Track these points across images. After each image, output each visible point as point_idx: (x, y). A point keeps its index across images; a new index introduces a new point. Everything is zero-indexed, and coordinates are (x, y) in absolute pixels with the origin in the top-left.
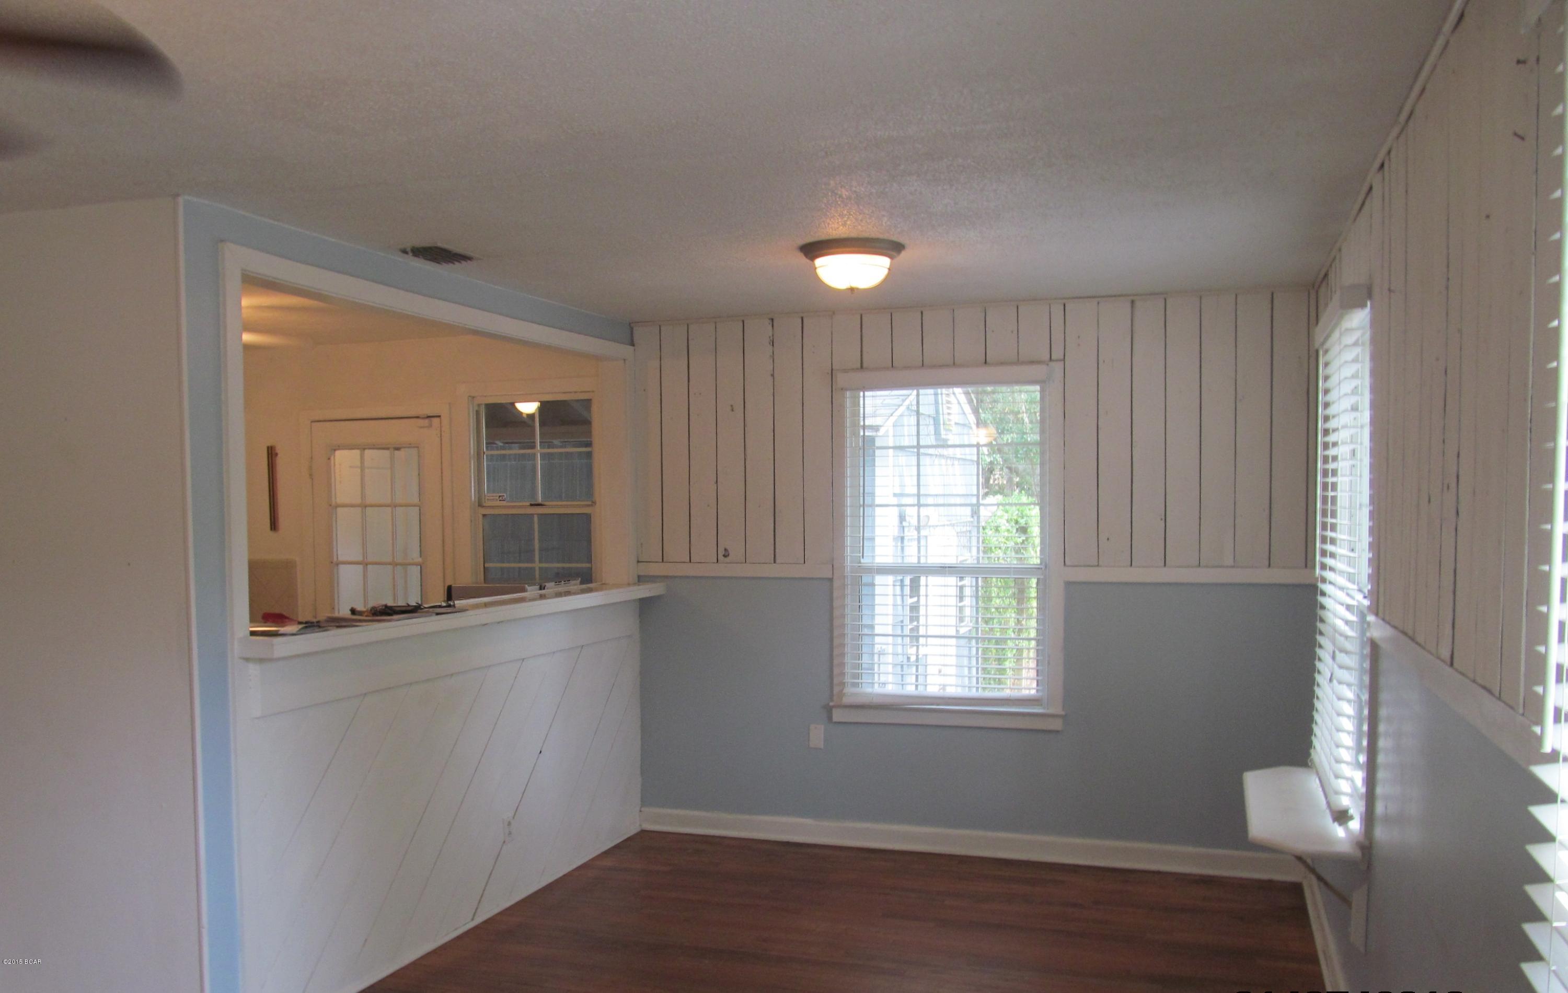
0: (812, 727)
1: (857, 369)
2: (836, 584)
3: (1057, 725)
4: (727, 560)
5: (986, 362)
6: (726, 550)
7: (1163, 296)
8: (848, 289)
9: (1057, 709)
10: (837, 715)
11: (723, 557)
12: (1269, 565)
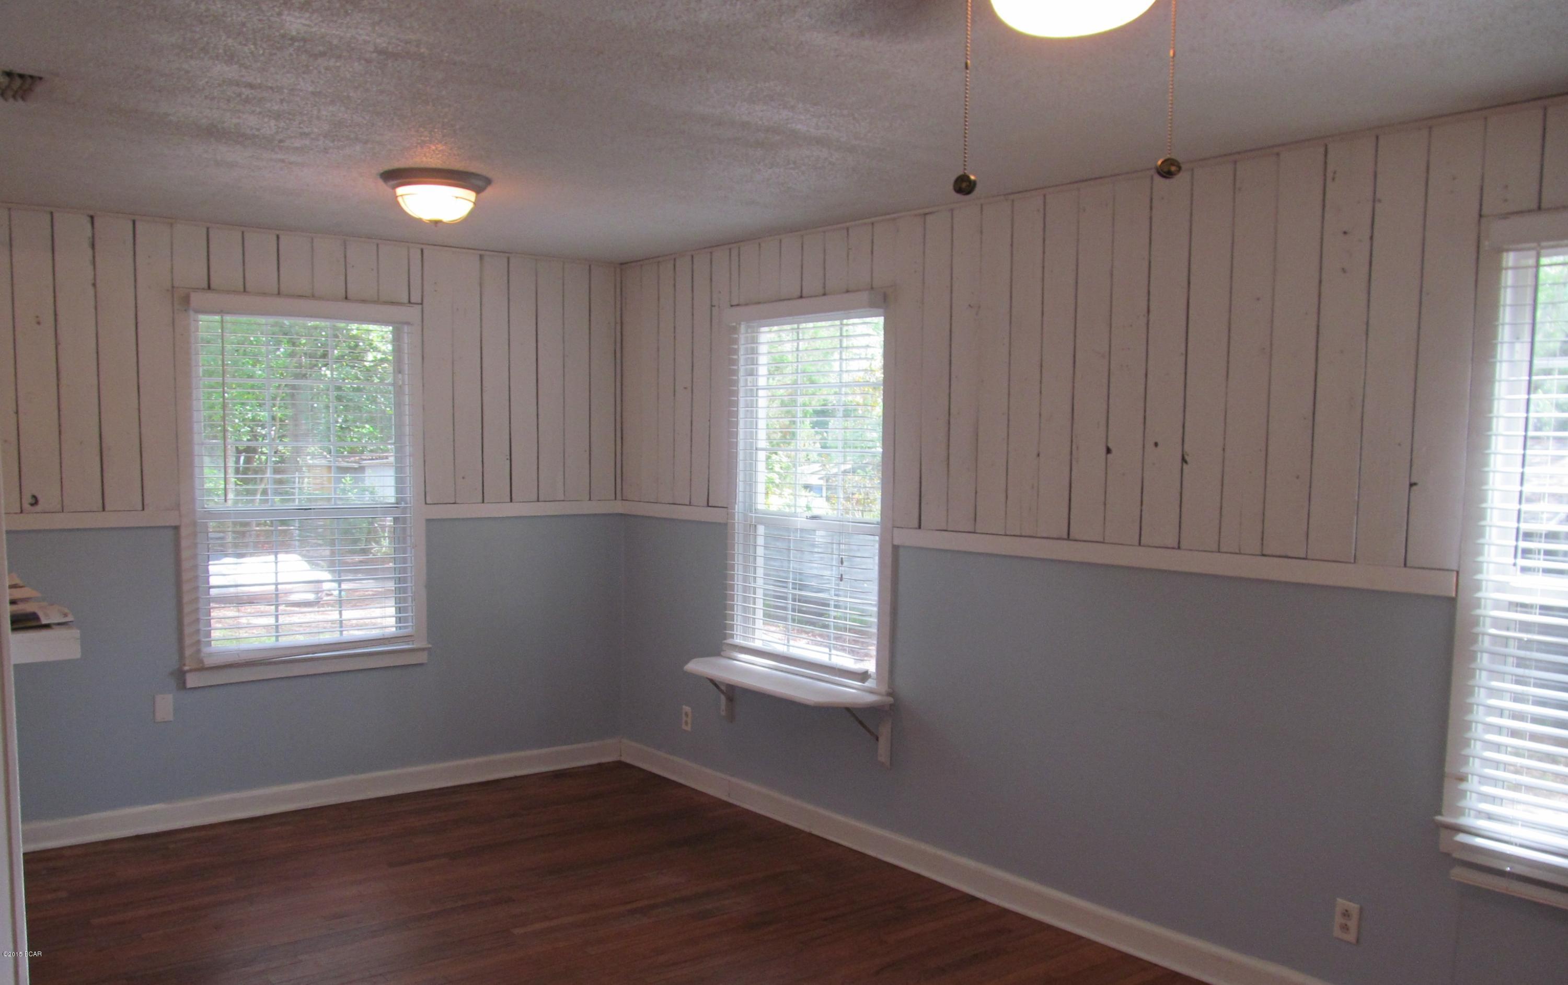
0: (159, 698)
1: (203, 289)
2: (184, 532)
3: (423, 658)
4: (38, 508)
5: (346, 298)
6: (34, 497)
7: (507, 254)
8: (431, 221)
9: (423, 644)
10: (192, 681)
11: (29, 506)
12: (590, 500)
